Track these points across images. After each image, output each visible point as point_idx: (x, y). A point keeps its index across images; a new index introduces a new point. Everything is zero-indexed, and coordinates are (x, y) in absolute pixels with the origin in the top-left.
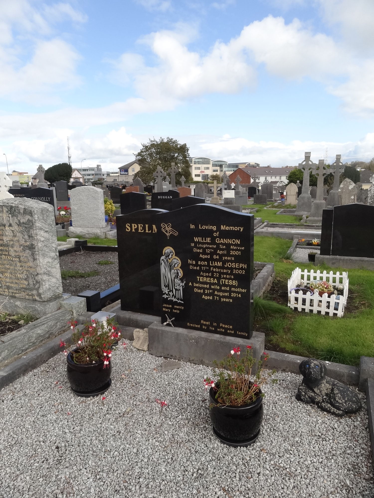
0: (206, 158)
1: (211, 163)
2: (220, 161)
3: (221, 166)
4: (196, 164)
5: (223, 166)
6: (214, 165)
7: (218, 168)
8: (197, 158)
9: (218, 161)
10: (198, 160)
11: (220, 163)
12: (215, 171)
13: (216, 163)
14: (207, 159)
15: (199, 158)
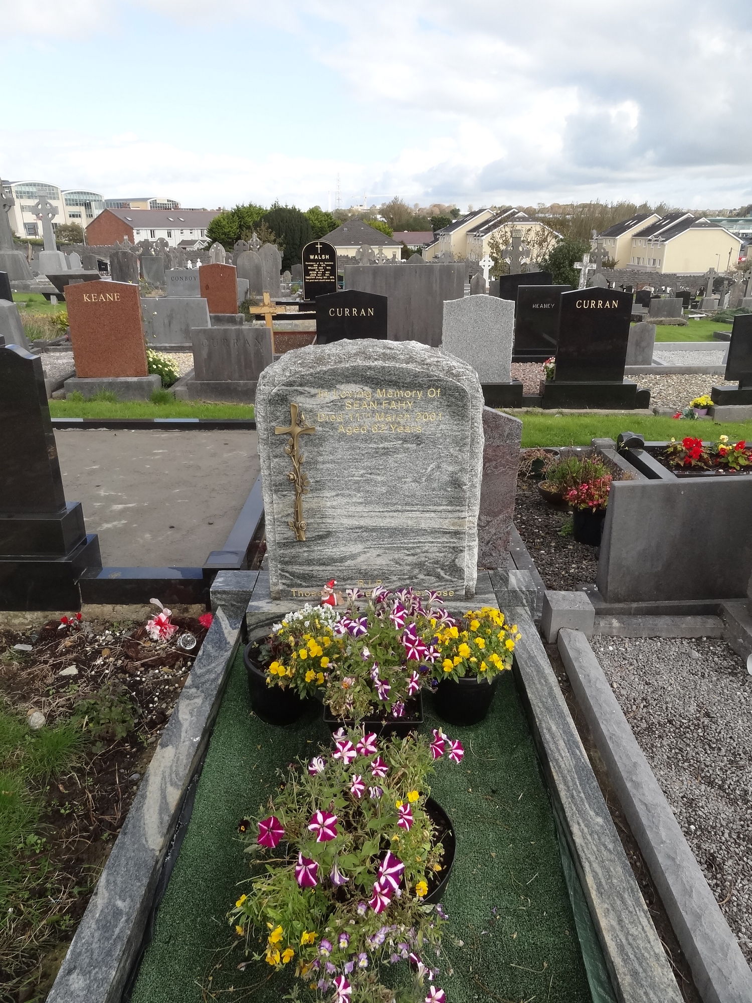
0: (46, 186)
1: (62, 196)
2: (85, 193)
3: (87, 205)
4: (21, 197)
5: (93, 204)
6: (70, 202)
7: (82, 209)
8: (23, 185)
9: (78, 193)
10: (27, 189)
11: (83, 198)
12: (74, 216)
13: (76, 197)
14: (49, 186)
15: (27, 185)
